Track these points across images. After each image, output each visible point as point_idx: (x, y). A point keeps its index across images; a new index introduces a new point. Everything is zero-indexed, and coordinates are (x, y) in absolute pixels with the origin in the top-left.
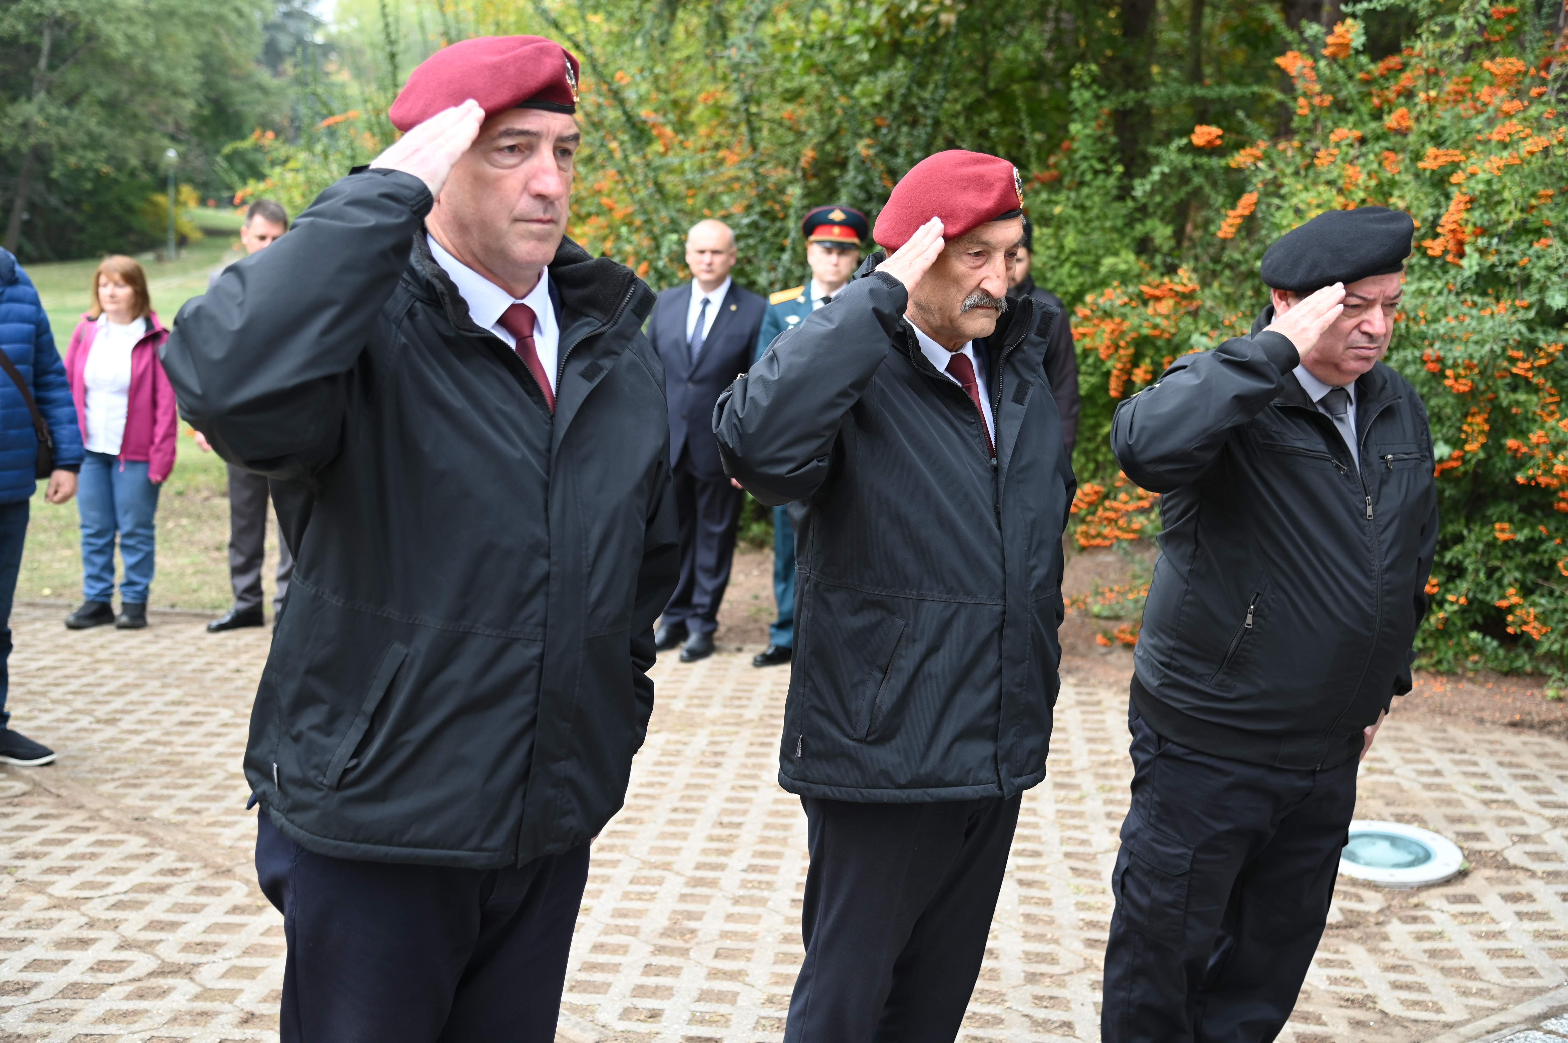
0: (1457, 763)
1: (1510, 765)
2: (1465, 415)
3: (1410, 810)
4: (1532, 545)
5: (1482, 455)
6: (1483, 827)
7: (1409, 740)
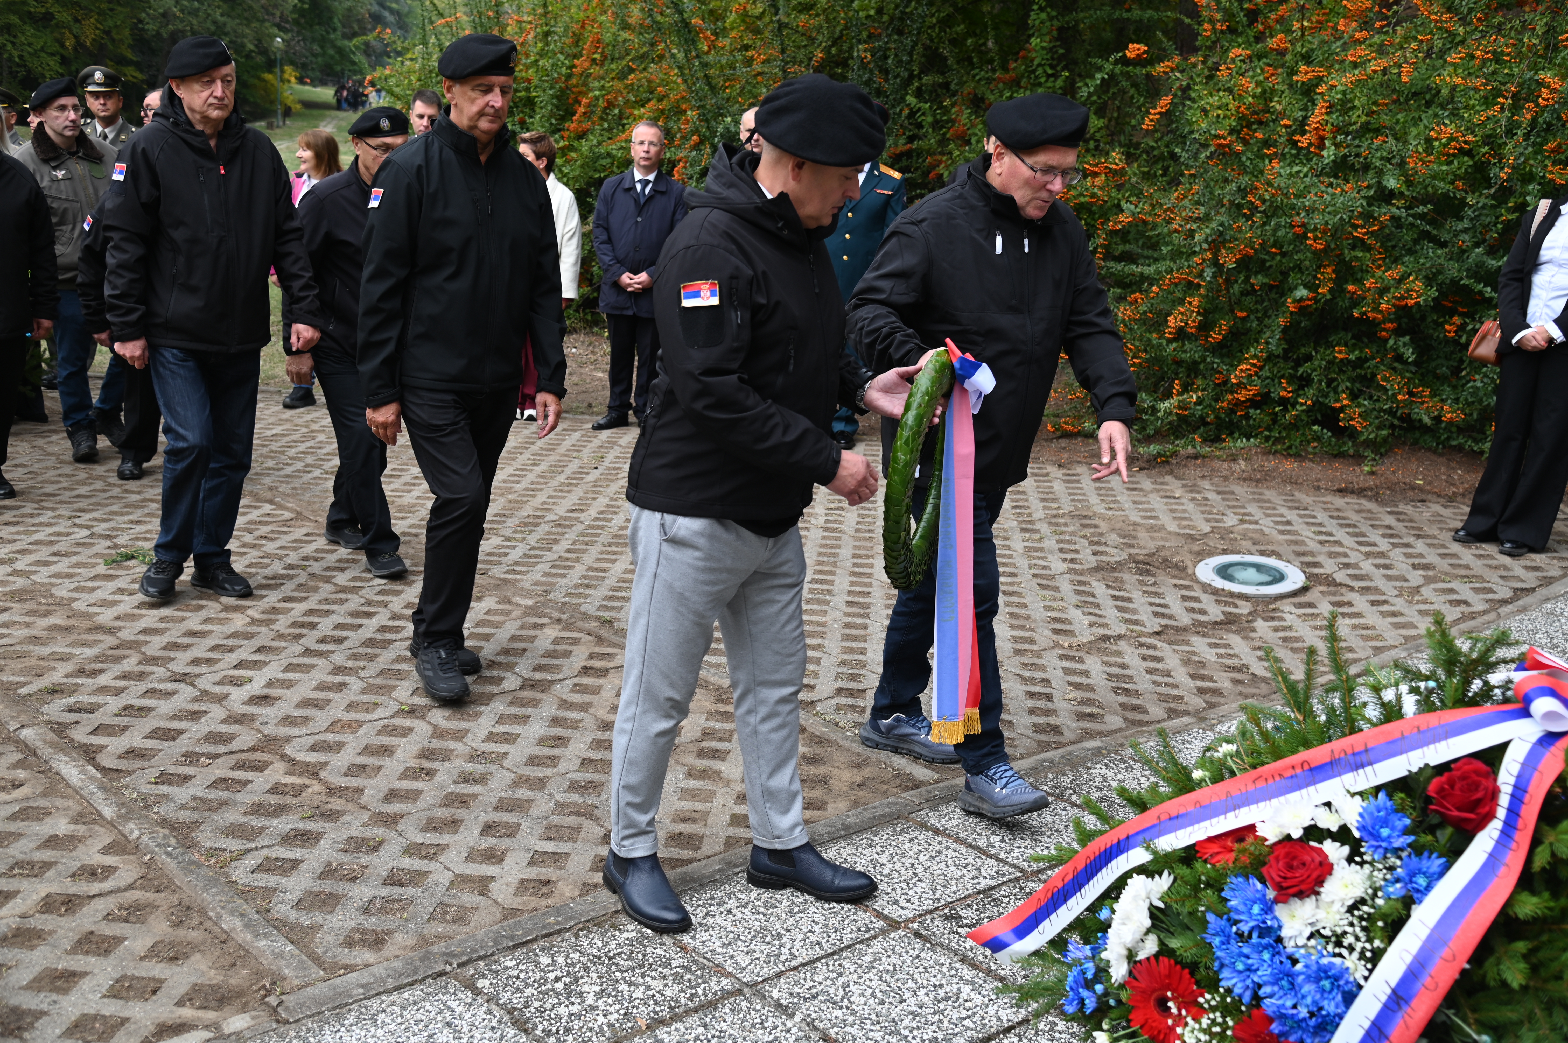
0: (1301, 516)
1: (1338, 518)
2: (1319, 267)
3: (1270, 548)
4: (1360, 362)
5: (1328, 297)
6: (1320, 559)
7: (1269, 501)
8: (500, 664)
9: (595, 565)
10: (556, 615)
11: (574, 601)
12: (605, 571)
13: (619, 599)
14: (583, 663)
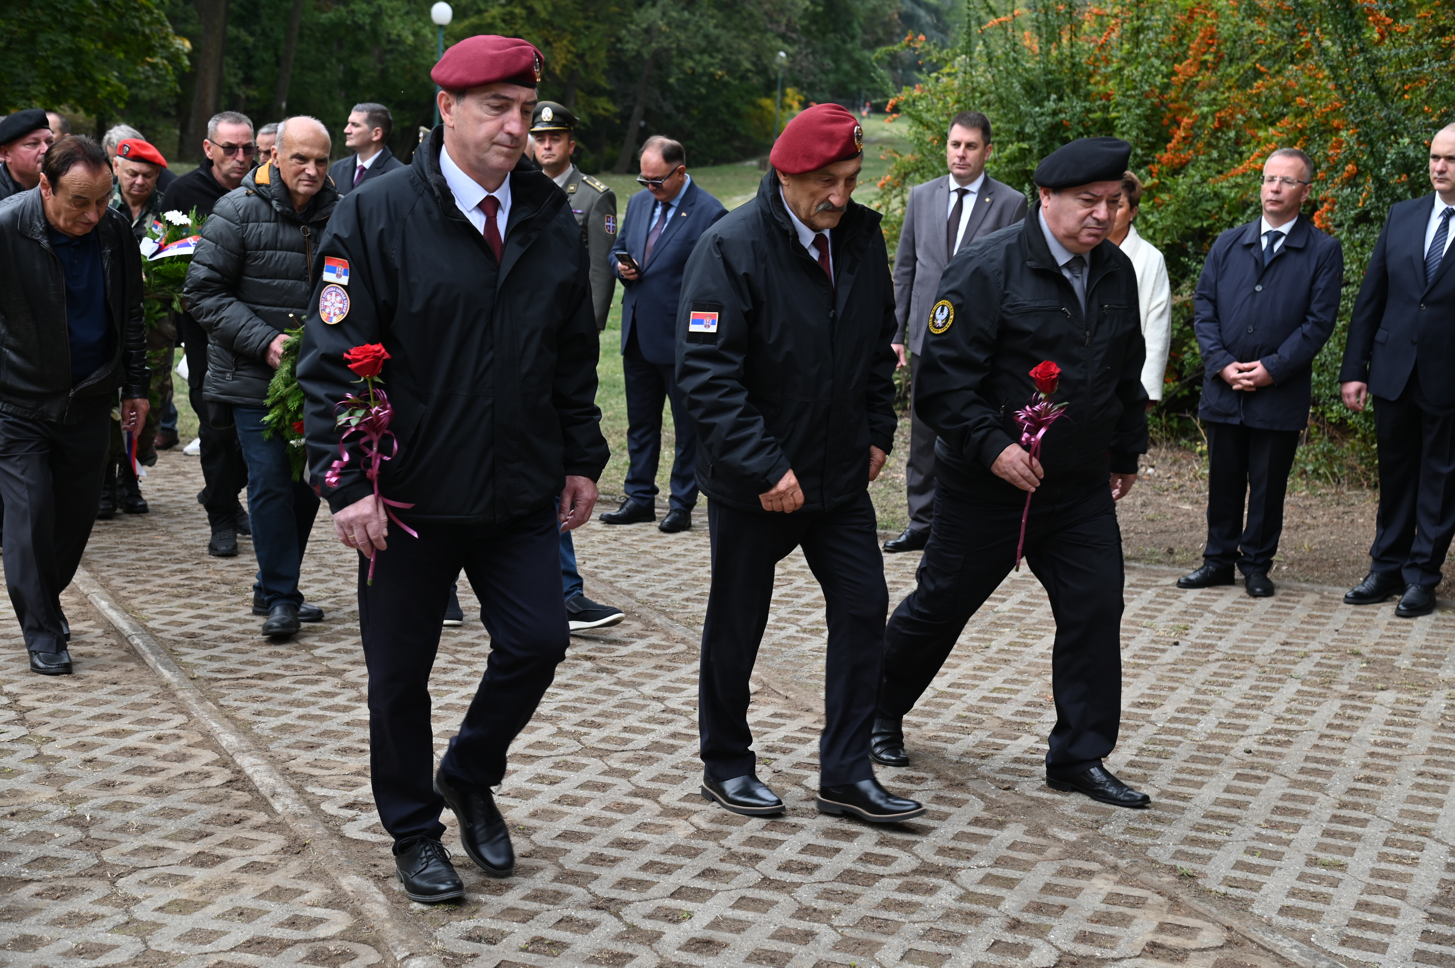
8: (1027, 925)
9: (1171, 789)
10: (1111, 859)
11: (1137, 841)
12: (1185, 799)
13: (1206, 843)
14: (1150, 938)
